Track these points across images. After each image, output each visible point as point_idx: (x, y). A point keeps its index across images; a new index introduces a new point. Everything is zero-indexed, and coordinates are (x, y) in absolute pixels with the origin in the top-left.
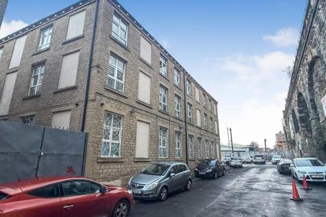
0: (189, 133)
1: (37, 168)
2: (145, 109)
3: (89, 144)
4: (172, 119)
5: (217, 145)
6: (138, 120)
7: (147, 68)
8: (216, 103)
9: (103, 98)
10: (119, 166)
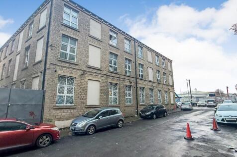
0: (139, 85)
1: (7, 114)
2: (96, 71)
3: (46, 97)
4: (121, 76)
5: (171, 93)
6: (89, 80)
7: (97, 42)
8: (171, 61)
9: (57, 67)
10: (72, 111)
